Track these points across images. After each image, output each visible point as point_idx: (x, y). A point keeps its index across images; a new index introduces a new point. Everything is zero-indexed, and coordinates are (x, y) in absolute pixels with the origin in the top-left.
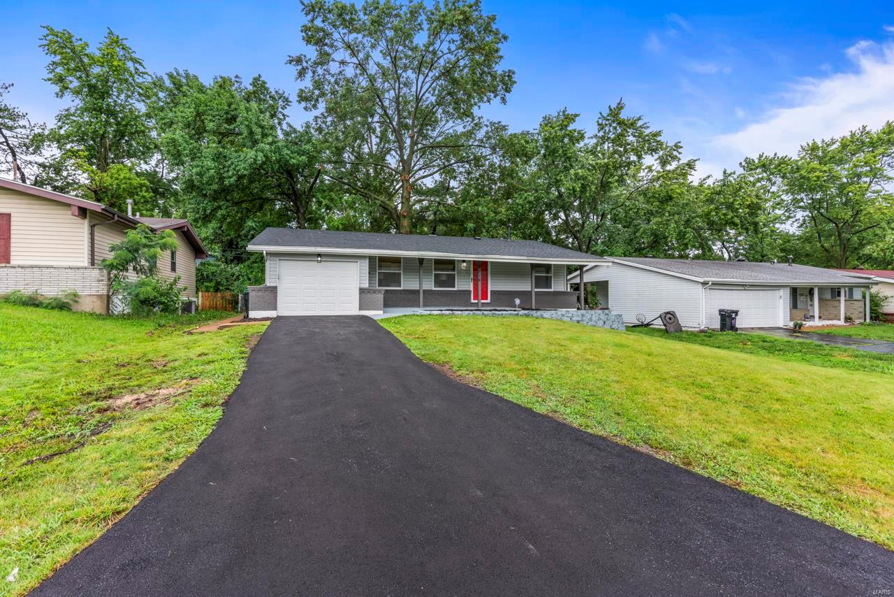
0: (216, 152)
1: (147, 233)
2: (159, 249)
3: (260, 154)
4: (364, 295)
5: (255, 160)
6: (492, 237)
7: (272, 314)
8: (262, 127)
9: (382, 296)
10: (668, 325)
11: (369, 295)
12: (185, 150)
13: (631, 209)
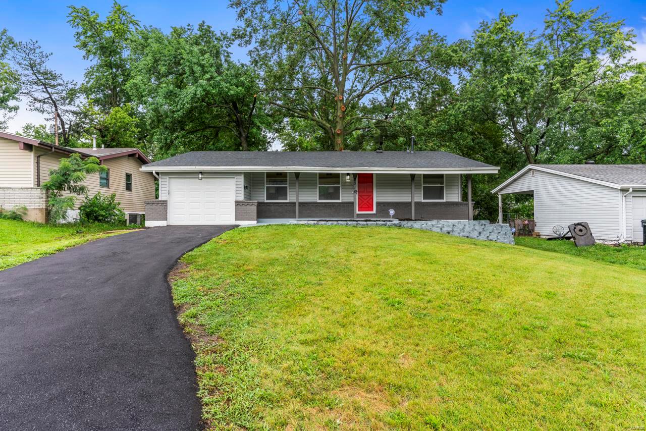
0: (167, 91)
1: (77, 160)
2: (84, 173)
3: (200, 89)
4: (239, 207)
5: (195, 94)
6: (421, 149)
7: (162, 223)
8: (203, 66)
9: (256, 208)
10: (577, 237)
11: (244, 207)
12: (144, 91)
13: (576, 111)
